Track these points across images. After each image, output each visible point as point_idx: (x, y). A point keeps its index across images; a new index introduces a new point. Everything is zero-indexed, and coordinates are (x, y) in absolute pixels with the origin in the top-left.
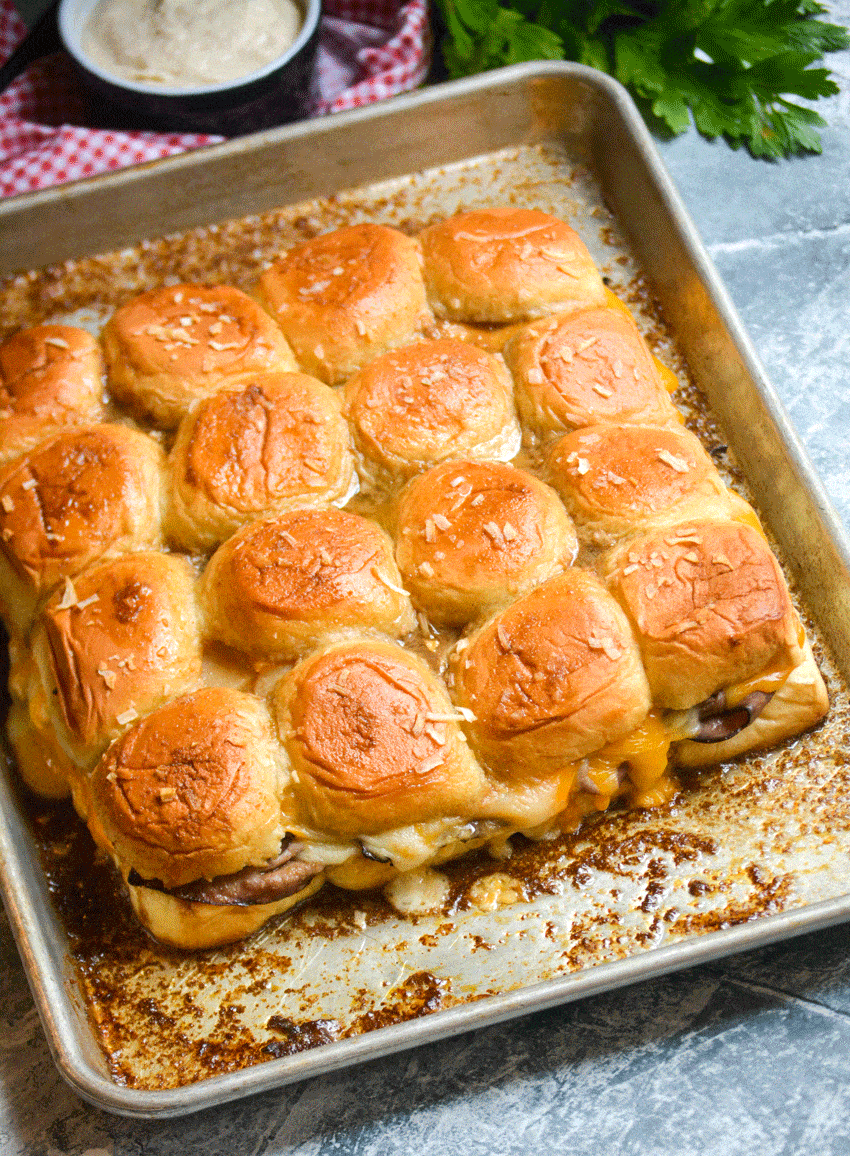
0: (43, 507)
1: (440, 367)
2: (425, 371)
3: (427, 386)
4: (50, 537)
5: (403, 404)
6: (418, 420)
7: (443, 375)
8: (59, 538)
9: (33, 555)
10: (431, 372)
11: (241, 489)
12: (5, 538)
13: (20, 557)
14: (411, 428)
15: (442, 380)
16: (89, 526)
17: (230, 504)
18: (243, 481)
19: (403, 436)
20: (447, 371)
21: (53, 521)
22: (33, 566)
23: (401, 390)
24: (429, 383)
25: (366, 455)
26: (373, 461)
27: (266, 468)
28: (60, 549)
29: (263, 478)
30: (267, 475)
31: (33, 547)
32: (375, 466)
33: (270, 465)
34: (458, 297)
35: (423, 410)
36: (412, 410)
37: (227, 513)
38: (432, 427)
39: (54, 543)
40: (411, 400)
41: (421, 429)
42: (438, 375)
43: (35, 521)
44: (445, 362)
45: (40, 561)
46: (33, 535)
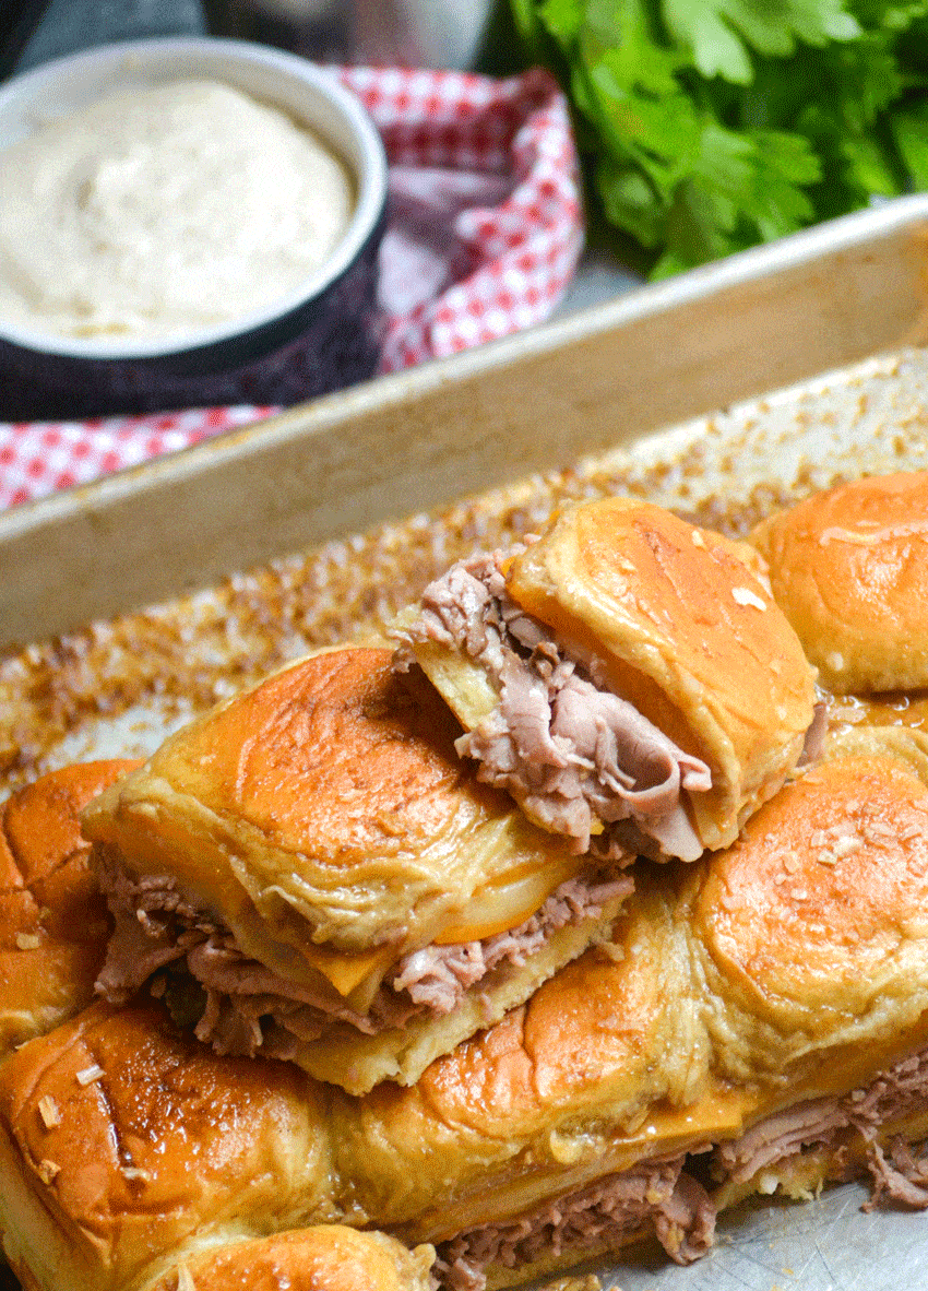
0: (114, 1117)
1: (847, 826)
2: (820, 838)
3: (830, 866)
4: (130, 1173)
5: (790, 902)
6: (820, 929)
7: (857, 842)
8: (144, 1175)
9: (98, 1209)
10: (833, 838)
11: (487, 1093)
12: (45, 1178)
13: (74, 1213)
14: (809, 947)
15: (855, 852)
16: (202, 1154)
17: (466, 1122)
18: (490, 1079)
19: (797, 962)
20: (861, 833)
21: (135, 1143)
22: (99, 1232)
23: (781, 877)
24: (832, 859)
25: (727, 999)
26: (743, 1009)
27: (531, 1056)
28: (148, 1197)
29: (526, 1075)
30: (534, 1068)
31: (99, 1195)
32: (747, 1019)
33: (538, 1050)
34: (840, 649)
35: (827, 910)
36: (808, 911)
37: (460, 1138)
38: (846, 942)
39: (136, 1185)
40: (804, 895)
41: (830, 946)
42: (847, 842)
43: (100, 1140)
44: (855, 816)
45: (111, 1219)
46: (96, 1169)
